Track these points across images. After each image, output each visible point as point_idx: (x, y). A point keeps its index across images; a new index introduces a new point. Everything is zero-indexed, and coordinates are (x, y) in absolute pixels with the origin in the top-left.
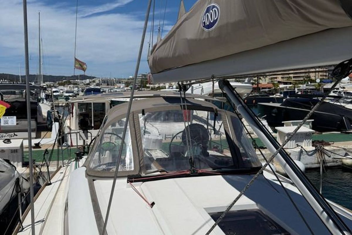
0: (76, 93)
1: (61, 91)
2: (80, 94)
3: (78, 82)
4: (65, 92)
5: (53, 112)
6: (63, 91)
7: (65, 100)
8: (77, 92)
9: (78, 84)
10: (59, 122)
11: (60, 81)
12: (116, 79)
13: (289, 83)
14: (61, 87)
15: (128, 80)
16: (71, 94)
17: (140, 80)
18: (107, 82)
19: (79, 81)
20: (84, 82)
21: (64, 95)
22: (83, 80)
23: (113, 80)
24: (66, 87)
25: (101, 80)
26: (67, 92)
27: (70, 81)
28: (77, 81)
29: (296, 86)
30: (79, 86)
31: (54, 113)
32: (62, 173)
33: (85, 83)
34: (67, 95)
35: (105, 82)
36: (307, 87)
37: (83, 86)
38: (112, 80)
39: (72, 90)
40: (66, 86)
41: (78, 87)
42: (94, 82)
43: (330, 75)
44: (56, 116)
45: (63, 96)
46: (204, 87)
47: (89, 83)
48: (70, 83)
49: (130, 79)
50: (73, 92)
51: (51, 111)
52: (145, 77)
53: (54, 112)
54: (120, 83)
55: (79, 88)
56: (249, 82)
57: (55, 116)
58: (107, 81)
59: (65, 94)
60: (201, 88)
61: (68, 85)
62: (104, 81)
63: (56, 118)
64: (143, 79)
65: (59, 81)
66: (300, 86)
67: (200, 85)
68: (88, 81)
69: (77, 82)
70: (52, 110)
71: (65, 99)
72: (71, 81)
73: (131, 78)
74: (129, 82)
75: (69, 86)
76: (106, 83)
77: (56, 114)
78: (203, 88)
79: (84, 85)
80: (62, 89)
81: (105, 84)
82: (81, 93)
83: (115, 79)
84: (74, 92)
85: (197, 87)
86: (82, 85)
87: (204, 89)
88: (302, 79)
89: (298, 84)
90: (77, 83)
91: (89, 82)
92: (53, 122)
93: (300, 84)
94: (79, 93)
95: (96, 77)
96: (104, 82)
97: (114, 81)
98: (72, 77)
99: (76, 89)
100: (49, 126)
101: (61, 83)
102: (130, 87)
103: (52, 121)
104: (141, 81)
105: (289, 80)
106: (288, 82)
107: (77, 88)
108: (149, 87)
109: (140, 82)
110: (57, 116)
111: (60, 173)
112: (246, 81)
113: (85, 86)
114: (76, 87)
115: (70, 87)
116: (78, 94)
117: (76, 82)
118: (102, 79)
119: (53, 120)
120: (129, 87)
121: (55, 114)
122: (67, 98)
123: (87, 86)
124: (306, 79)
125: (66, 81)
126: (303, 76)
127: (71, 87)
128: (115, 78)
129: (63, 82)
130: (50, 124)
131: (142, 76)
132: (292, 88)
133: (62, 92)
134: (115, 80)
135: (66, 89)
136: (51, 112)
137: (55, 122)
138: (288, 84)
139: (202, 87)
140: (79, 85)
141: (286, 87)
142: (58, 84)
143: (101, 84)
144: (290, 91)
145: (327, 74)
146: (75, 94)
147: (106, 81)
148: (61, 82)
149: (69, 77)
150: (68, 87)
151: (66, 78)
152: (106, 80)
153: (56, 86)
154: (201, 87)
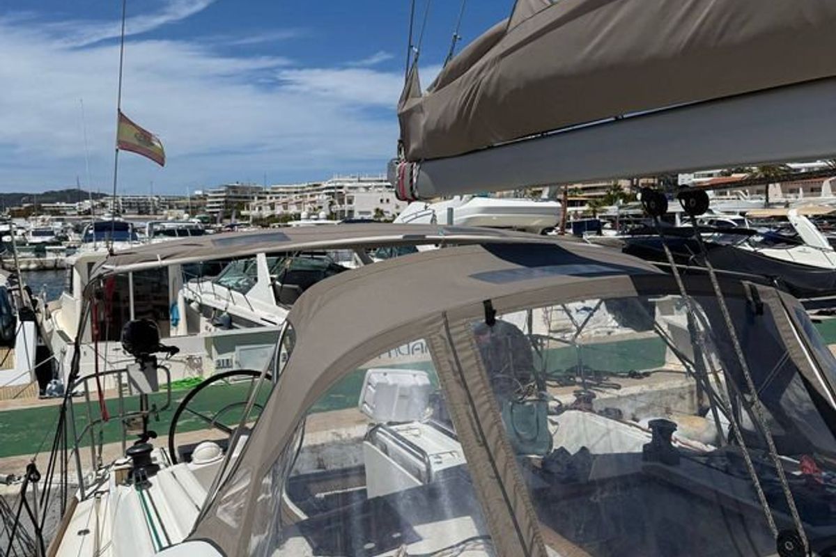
0: (59, 235)
1: (20, 232)
2: (70, 239)
3: (63, 207)
4: (31, 233)
5: (15, 290)
6: (24, 231)
7: (33, 255)
8: (62, 231)
9: (62, 212)
10: (35, 320)
11: (15, 206)
12: (160, 199)
13: (579, 203)
14: (19, 222)
15: (194, 201)
16: (47, 239)
17: (223, 200)
18: (136, 205)
19: (64, 204)
20: (77, 208)
21: (30, 241)
22: (74, 203)
23: (152, 199)
24: (33, 220)
25: (121, 201)
26: (36, 233)
27: (40, 206)
28: (58, 204)
29: (597, 209)
30: (65, 217)
31: (17, 292)
32: (86, 532)
33: (80, 209)
34: (38, 240)
35: (133, 205)
36: (622, 211)
37: (77, 217)
38: (151, 202)
39: (50, 228)
40: (34, 217)
41: (62, 220)
42: (103, 205)
43: (662, 183)
44: (25, 304)
45: (27, 245)
46: (436, 213)
47: (89, 209)
48: (41, 211)
49: (197, 198)
50: (51, 233)
51: (10, 288)
52: (235, 192)
53: (19, 289)
54: (171, 207)
55: (66, 222)
56: (552, 197)
57: (22, 302)
58: (138, 204)
59: (31, 237)
60: (431, 216)
61: (39, 215)
62: (130, 203)
63: (26, 308)
64: (230, 197)
65: (12, 206)
66: (607, 210)
67: (426, 207)
68: (87, 204)
69: (58, 207)
70: (12, 285)
71: (33, 250)
72: (43, 205)
73: (198, 195)
74: (195, 206)
75: (41, 217)
76: (135, 207)
77: (26, 297)
78: (434, 216)
79: (80, 214)
80: (22, 226)
81: (131, 212)
82: (73, 233)
83: (157, 199)
84: (55, 233)
85: (419, 214)
86: (75, 215)
87: (438, 218)
88: (603, 193)
89: (601, 205)
90: (59, 211)
91: (90, 207)
92: (19, 323)
93: (605, 205)
94: (67, 234)
95: (107, 193)
96: (129, 205)
97: (156, 203)
98: (46, 194)
99: (59, 225)
100: (4, 332)
101: (17, 211)
102: (198, 218)
103: (15, 318)
104: (226, 202)
105: (576, 196)
106: (577, 201)
107: (60, 223)
108: (247, 217)
109: (222, 204)
110: (27, 302)
111: (80, 533)
112: (545, 195)
113: (81, 217)
114: (58, 220)
115: (43, 220)
116: (66, 239)
117: (56, 209)
118: (123, 199)
119: (18, 315)
120: (197, 216)
121: (21, 297)
122: (40, 250)
123: (86, 216)
124: (612, 193)
125: (33, 207)
126: (603, 188)
127: (47, 220)
128: (157, 196)
129: (22, 208)
130: (8, 326)
131: (226, 191)
132: (589, 215)
133: (23, 235)
134: (158, 201)
135: (33, 225)
136: (10, 291)
137: (22, 320)
138: (577, 206)
139: (434, 211)
140: (65, 214)
141: (576, 211)
142: (9, 214)
143: (124, 211)
144: (588, 221)
145: (656, 181)
146: (57, 237)
147: (134, 203)
148: (15, 208)
149: (38, 195)
150: (39, 221)
151: (30, 197)
152: (134, 200)
153: (5, 218)
154: (430, 214)
